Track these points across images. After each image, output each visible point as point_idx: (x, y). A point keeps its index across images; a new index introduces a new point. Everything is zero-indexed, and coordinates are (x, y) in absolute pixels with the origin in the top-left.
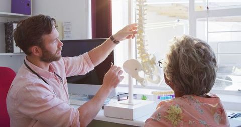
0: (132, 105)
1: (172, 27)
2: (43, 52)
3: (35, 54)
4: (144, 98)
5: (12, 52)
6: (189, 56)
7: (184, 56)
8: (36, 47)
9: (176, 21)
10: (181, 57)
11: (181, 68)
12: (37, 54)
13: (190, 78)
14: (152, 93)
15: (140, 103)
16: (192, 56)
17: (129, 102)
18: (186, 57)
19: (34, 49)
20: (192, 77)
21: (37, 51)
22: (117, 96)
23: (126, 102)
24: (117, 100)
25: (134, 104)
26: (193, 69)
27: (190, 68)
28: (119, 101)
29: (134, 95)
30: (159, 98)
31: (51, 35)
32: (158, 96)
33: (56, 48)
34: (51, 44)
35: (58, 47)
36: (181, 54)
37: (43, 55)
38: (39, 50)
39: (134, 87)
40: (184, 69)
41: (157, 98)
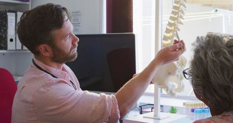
0: (159, 119)
1: (209, 19)
2: (53, 50)
3: (44, 54)
4: (173, 110)
5: (6, 48)
6: (219, 61)
7: (214, 61)
8: (45, 45)
9: (214, 10)
10: (210, 63)
11: (212, 78)
12: (47, 54)
13: (227, 89)
14: (184, 104)
15: (169, 117)
16: (223, 60)
17: (154, 116)
18: (216, 61)
19: (43, 48)
20: (229, 87)
21: (46, 51)
22: (138, 106)
23: (152, 114)
24: (138, 113)
25: (161, 118)
26: (228, 77)
27: (224, 76)
28: (141, 113)
29: (161, 106)
30: (193, 111)
31: (63, 29)
32: (191, 108)
33: (70, 45)
34: (63, 41)
35: (72, 44)
36: (208, 59)
37: (54, 54)
38: (49, 49)
39: (161, 96)
40: (217, 78)
41: (190, 110)
